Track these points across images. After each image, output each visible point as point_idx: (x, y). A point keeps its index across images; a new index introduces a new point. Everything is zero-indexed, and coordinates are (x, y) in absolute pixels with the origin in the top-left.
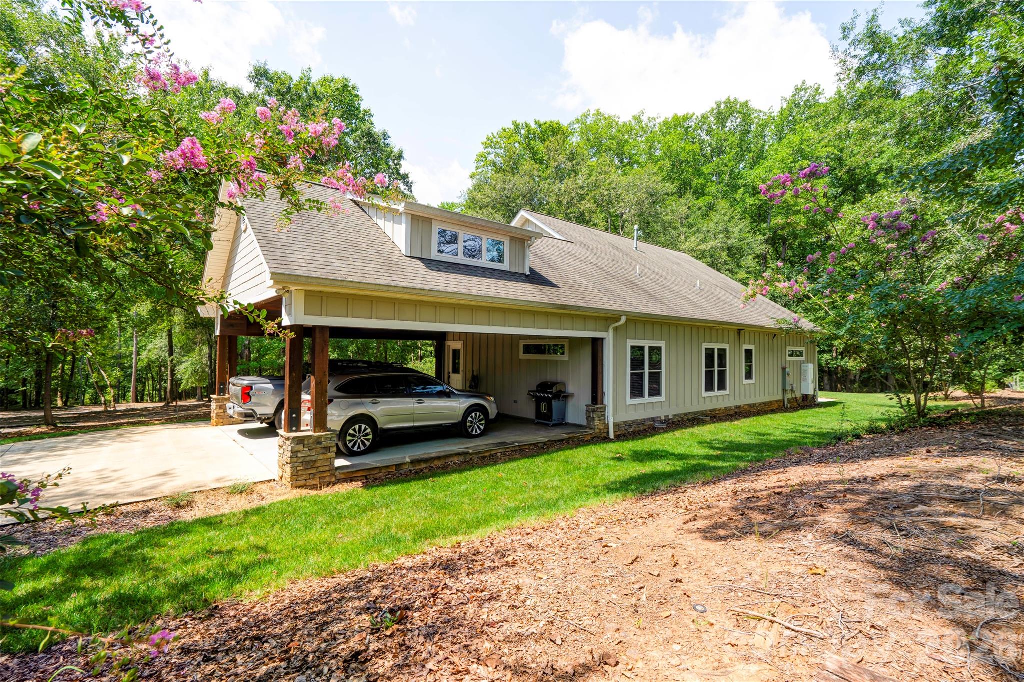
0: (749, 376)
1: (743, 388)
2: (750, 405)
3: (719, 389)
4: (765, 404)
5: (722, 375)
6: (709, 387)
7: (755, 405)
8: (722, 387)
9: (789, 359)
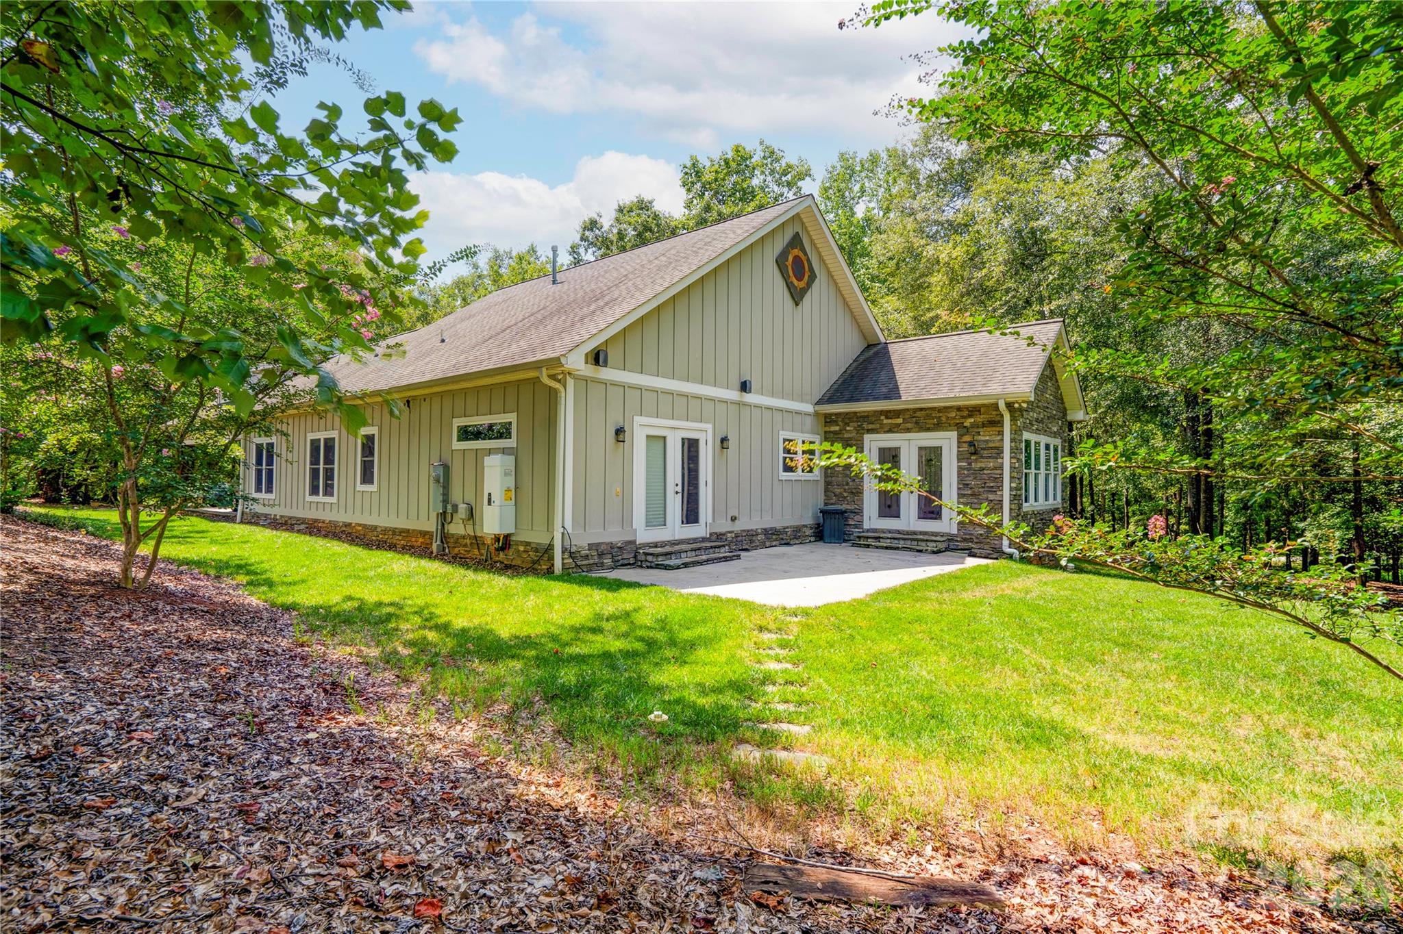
0: (367, 477)
1: (358, 496)
2: (364, 526)
3: (325, 494)
4: (395, 531)
5: (329, 475)
6: (314, 490)
7: (374, 528)
8: (329, 491)
9: (458, 445)
